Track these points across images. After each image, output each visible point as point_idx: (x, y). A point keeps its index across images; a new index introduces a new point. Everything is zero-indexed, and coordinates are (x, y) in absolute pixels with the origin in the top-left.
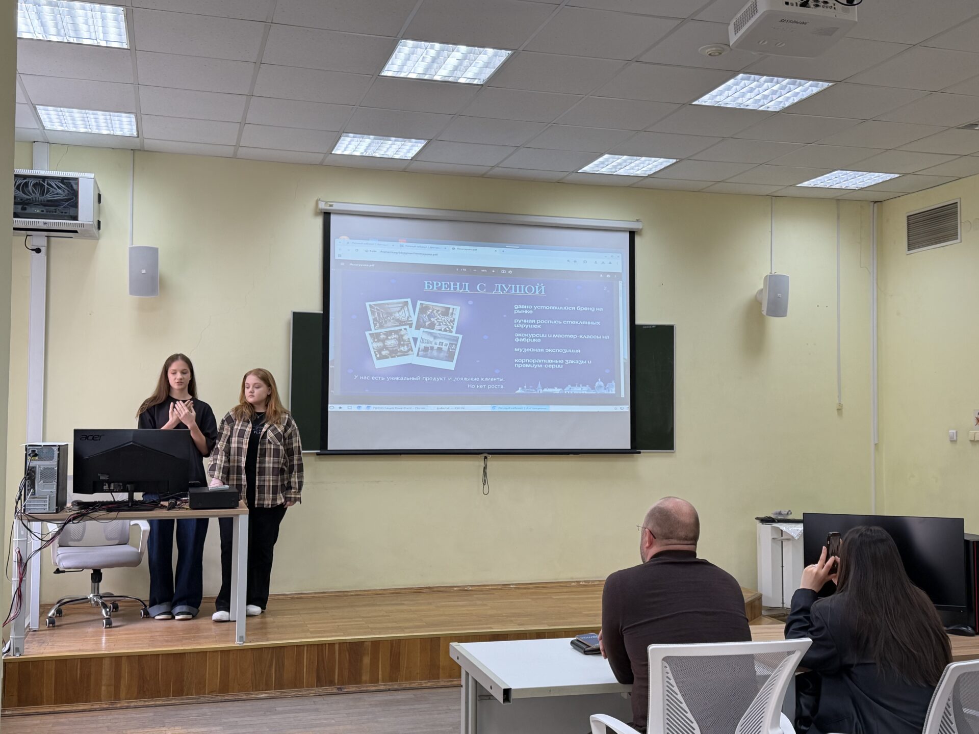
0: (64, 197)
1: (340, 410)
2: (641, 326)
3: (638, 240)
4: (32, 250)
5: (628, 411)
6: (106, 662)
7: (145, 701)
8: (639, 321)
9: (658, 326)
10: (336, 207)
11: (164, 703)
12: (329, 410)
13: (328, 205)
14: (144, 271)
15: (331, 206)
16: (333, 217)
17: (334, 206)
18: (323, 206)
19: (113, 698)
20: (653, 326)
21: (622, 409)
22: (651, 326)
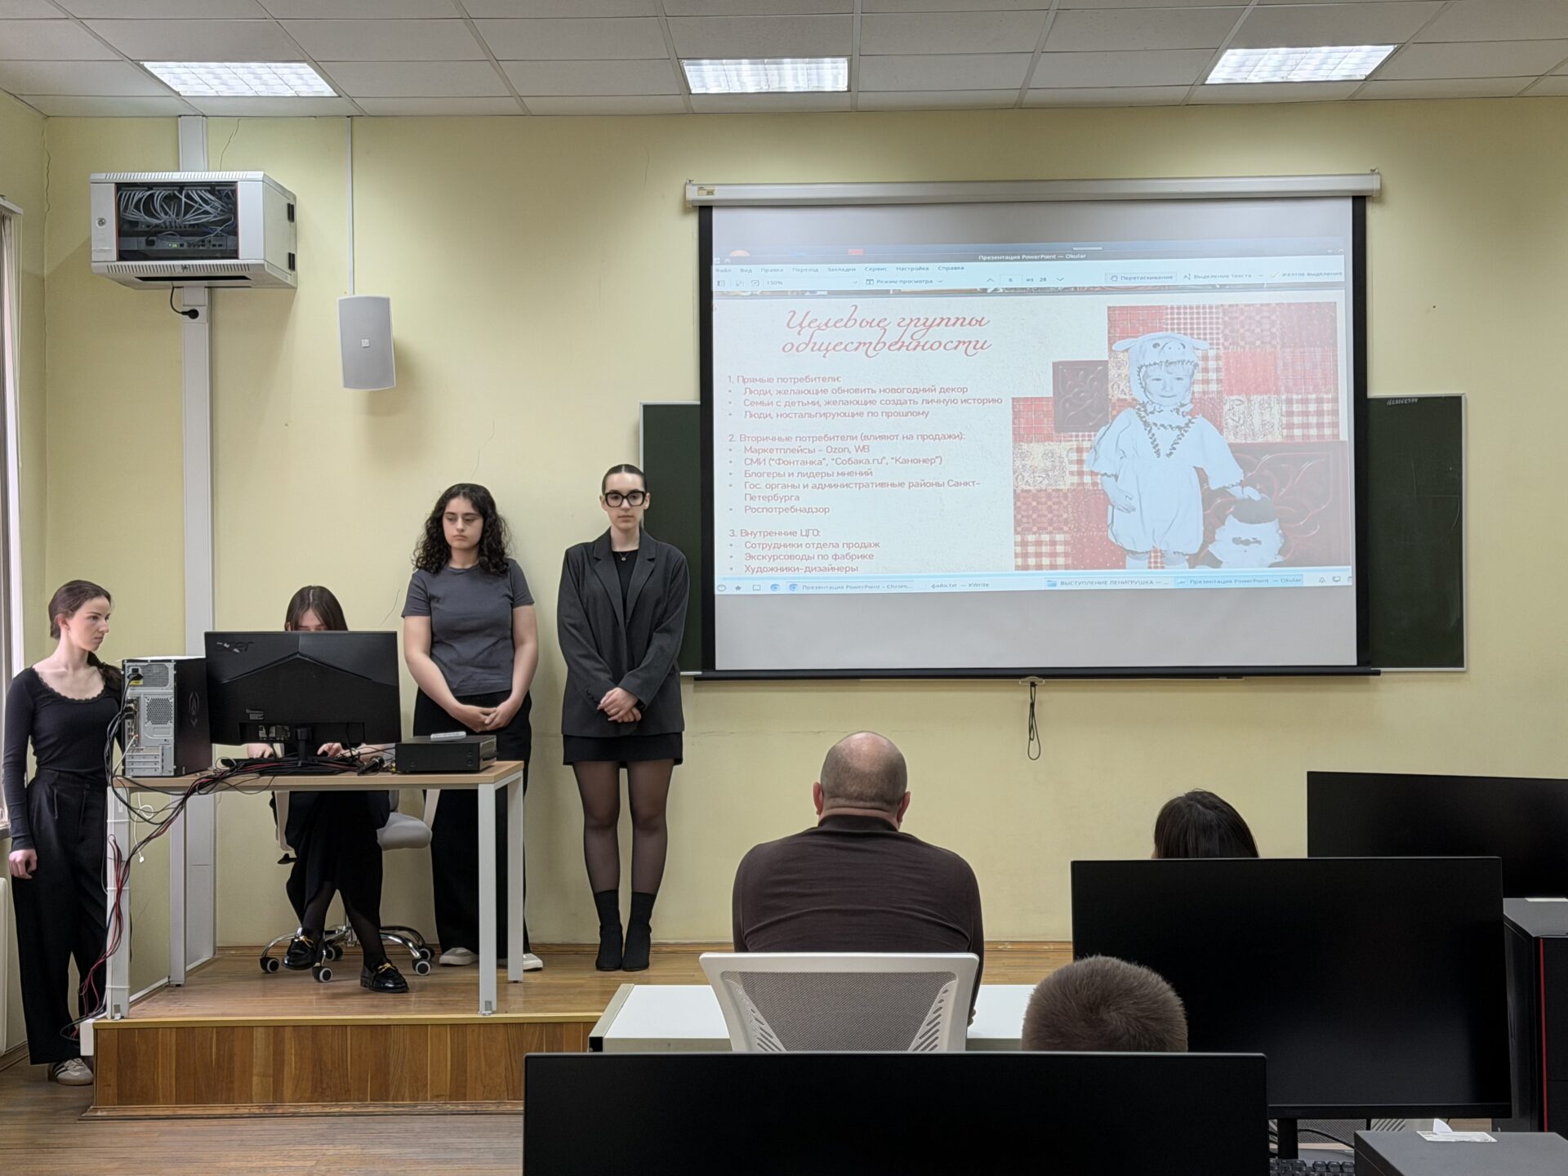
0: (215, 217)
1: (738, 592)
2: (1383, 401)
3: (1373, 214)
4: (184, 313)
5: (1350, 584)
6: (259, 1035)
7: (324, 1106)
8: (1377, 389)
9: (1421, 399)
10: (720, 194)
11: (355, 1110)
12: (717, 592)
13: (705, 192)
14: (365, 343)
15: (710, 193)
16: (716, 215)
17: (715, 193)
18: (694, 194)
19: (271, 1099)
20: (1411, 398)
21: (1337, 581)
22: (1407, 398)
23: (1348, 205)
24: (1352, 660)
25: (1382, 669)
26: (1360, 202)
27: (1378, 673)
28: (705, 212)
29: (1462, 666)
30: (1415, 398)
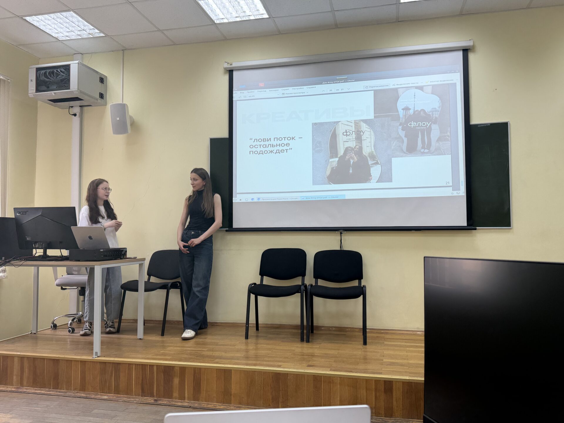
1: (240, 201)
2: (476, 126)
4: (72, 115)
5: (464, 195)
6: (16, 360)
7: (36, 390)
8: (474, 121)
9: (493, 125)
10: (235, 65)
11: (46, 392)
12: (233, 201)
13: (230, 64)
14: (118, 119)
17: (233, 64)
20: (487, 124)
21: (458, 194)
22: (486, 124)
23: (461, 54)
24: (465, 224)
25: (477, 228)
26: (466, 51)
27: (476, 229)
28: (231, 72)
29: (510, 226)
30: (489, 124)
